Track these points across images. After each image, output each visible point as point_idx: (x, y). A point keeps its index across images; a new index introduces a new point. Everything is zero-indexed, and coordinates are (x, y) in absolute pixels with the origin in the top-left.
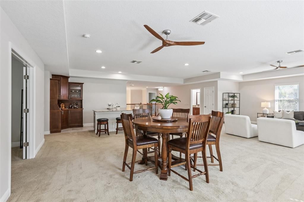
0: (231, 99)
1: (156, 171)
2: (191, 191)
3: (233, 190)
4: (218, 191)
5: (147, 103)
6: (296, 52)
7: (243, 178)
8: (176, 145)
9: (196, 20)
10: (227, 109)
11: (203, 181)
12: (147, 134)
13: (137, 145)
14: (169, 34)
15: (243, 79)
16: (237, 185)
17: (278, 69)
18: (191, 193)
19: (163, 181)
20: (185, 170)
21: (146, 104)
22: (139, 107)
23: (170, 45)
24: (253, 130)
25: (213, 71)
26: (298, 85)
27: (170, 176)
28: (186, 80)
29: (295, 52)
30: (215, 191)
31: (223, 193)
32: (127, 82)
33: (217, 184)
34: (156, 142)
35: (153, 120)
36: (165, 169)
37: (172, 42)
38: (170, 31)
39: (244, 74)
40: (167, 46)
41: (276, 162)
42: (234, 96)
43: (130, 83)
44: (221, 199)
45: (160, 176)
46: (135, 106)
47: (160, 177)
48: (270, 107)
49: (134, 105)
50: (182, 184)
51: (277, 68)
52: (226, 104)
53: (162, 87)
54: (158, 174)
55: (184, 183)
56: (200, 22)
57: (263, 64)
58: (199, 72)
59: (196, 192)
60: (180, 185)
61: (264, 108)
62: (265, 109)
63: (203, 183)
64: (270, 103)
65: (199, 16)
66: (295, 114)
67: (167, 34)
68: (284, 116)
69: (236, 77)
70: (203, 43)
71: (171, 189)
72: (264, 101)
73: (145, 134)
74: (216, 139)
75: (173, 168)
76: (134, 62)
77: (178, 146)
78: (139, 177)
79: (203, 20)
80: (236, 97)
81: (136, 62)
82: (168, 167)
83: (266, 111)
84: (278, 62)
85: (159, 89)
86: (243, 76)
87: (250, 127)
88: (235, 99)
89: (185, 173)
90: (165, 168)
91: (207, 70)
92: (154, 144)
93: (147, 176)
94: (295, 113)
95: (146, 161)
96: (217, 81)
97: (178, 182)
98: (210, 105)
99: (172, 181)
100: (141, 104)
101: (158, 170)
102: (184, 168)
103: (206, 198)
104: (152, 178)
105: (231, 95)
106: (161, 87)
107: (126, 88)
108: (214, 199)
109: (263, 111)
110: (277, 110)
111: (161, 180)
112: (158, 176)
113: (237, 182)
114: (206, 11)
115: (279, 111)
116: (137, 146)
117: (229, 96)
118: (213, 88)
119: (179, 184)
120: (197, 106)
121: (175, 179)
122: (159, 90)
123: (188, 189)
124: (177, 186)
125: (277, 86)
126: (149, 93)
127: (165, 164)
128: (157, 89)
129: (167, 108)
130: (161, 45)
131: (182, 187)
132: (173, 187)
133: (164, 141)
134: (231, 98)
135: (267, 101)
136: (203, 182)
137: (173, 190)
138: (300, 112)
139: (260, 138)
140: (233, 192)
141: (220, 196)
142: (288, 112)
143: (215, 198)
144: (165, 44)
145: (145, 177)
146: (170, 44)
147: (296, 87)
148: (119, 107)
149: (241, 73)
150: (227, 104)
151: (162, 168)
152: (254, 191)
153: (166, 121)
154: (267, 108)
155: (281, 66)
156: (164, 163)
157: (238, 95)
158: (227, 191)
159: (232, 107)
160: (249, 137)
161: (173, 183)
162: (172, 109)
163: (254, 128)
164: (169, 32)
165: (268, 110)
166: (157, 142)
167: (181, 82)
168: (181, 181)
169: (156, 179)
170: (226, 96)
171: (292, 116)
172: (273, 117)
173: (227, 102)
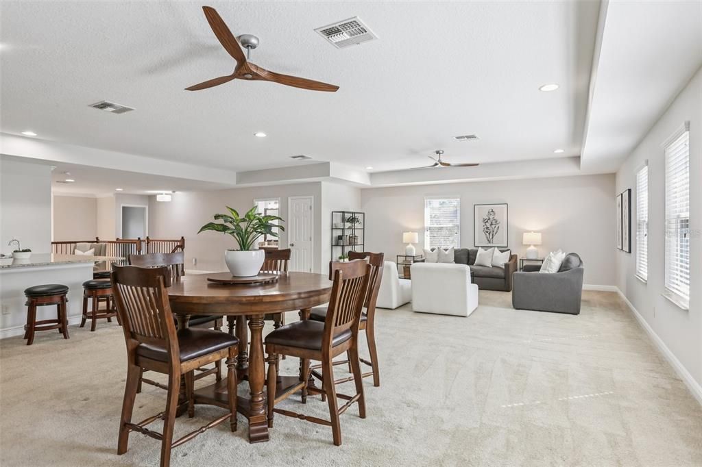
0: (348, 225)
1: (232, 424)
2: (338, 445)
3: (415, 418)
4: (389, 427)
5: (117, 239)
6: (468, 137)
7: (420, 389)
8: (293, 342)
9: (330, 32)
10: (339, 248)
11: (352, 417)
12: (189, 326)
13: (182, 361)
14: (253, 47)
15: (371, 182)
16: (417, 407)
17: (437, 166)
18: (341, 450)
19: (259, 443)
20: (301, 404)
21: (115, 240)
22: (93, 250)
23: (256, 77)
24: (401, 289)
25: (315, 158)
26: (459, 199)
27: (272, 427)
28: (244, 175)
29: (466, 139)
30: (385, 429)
31: (401, 428)
32: (53, 168)
33: (382, 416)
34: (232, 345)
35: (210, 282)
36: (261, 412)
37: (264, 70)
38: (258, 40)
39: (372, 171)
40: (247, 79)
41: (455, 347)
42: (353, 220)
43: (65, 173)
44: (403, 443)
45: (246, 435)
46: (75, 248)
47: (249, 437)
48: (417, 242)
49: (73, 245)
50: (311, 437)
51: (436, 164)
52: (339, 236)
53: (171, 192)
54: (239, 431)
55: (315, 433)
56: (337, 38)
57: (413, 153)
58: (282, 158)
59: (350, 446)
60: (307, 440)
61: (408, 244)
62: (410, 246)
63: (355, 421)
64: (417, 234)
65: (340, 24)
66: (457, 254)
67: (248, 46)
68: (441, 258)
69: (358, 176)
70: (334, 88)
71: (290, 458)
72: (407, 230)
73: (183, 326)
74: (366, 315)
75: (279, 404)
76: (103, 106)
77: (301, 343)
78: (185, 455)
79: (345, 36)
80: (358, 221)
81: (109, 109)
82: (269, 403)
83: (411, 250)
84: (438, 152)
85: (158, 196)
86: (372, 175)
87: (398, 284)
88: (357, 225)
89: (305, 409)
90: (261, 410)
91: (304, 155)
92: (227, 350)
93: (209, 443)
94: (456, 251)
95: (190, 406)
96: (320, 182)
97: (297, 435)
98: (304, 240)
99: (283, 437)
100: (97, 242)
101: (236, 420)
102: (299, 398)
103: (376, 451)
104: (227, 445)
105: (347, 216)
106: (164, 192)
107: (50, 189)
108: (391, 446)
109: (406, 250)
110: (428, 248)
111: (254, 444)
112: (241, 436)
113: (414, 399)
114: (358, 17)
115: (433, 250)
116: (182, 364)
117: (343, 220)
118: (311, 198)
119: (305, 439)
120: (266, 243)
121: (287, 430)
122: (159, 198)
123: (330, 443)
124: (300, 446)
125: (428, 200)
126: (124, 208)
127: (260, 399)
128: (152, 198)
129: (248, 248)
130: (231, 72)
131: (314, 444)
132: (294, 452)
133: (255, 337)
134: (348, 223)
135: (413, 231)
136: (353, 419)
137: (298, 457)
138: (462, 250)
139: (416, 307)
140: (416, 420)
141: (399, 437)
142: (446, 250)
143: (391, 444)
144: (244, 71)
145: (204, 448)
146: (256, 74)
147: (455, 202)
148: (29, 251)
149: (370, 168)
150: (340, 238)
151: (249, 413)
152: (448, 408)
153: (247, 284)
154: (413, 244)
155: (443, 162)
156: (258, 396)
157: (359, 217)
158: (406, 423)
159: (350, 244)
160: (394, 306)
161: (290, 442)
162: (263, 251)
163: (402, 288)
164: (254, 41)
165: (413, 248)
166: (235, 344)
167: (230, 181)
168: (305, 430)
169: (239, 446)
170: (338, 220)
171: (452, 258)
172: (423, 261)
173: (339, 233)
